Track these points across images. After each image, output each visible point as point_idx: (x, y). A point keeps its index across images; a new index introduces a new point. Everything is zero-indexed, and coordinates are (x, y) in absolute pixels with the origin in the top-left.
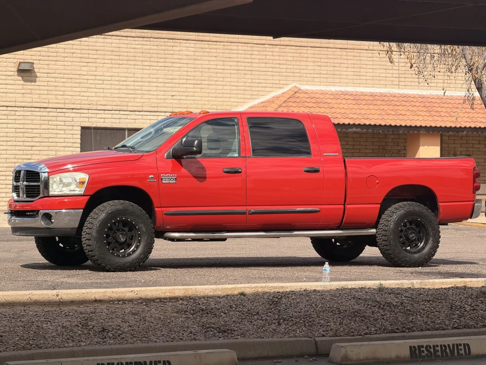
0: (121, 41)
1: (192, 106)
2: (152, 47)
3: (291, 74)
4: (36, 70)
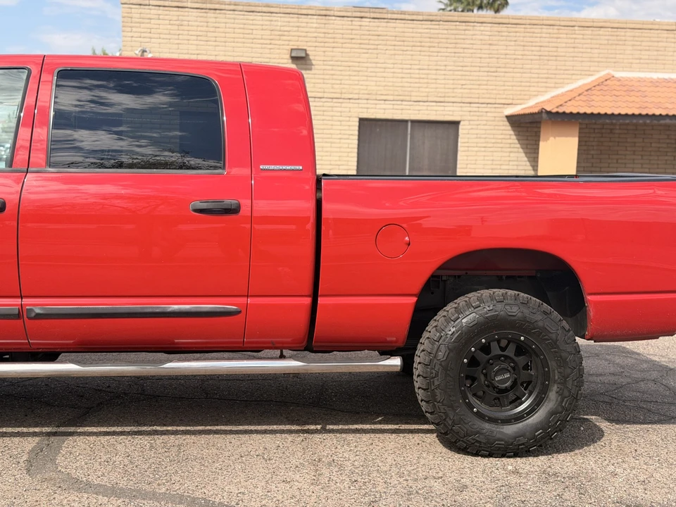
0: (406, 25)
1: (484, 96)
2: (441, 31)
3: (604, 60)
4: (311, 57)
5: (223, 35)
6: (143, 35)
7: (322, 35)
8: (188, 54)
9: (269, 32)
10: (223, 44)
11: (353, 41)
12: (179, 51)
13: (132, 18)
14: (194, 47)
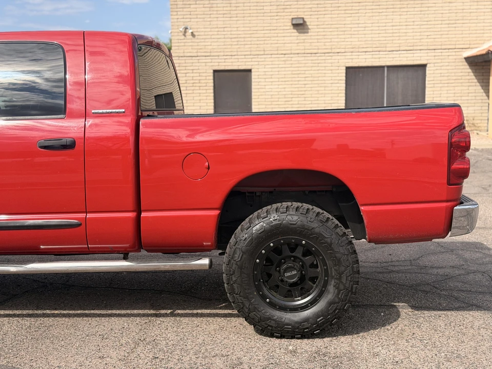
4: (308, 23)
5: (242, 12)
6: (185, 17)
7: (316, 6)
8: (217, 28)
9: (275, 7)
10: (243, 18)
11: (340, 8)
12: (211, 26)
13: (177, 5)
14: (222, 23)
